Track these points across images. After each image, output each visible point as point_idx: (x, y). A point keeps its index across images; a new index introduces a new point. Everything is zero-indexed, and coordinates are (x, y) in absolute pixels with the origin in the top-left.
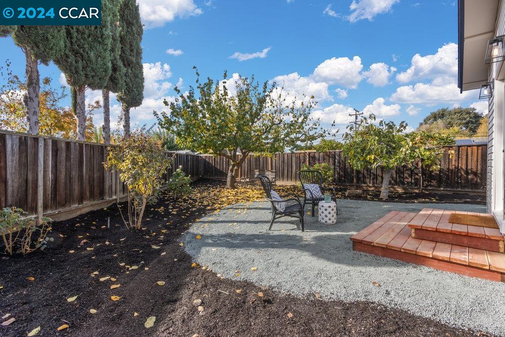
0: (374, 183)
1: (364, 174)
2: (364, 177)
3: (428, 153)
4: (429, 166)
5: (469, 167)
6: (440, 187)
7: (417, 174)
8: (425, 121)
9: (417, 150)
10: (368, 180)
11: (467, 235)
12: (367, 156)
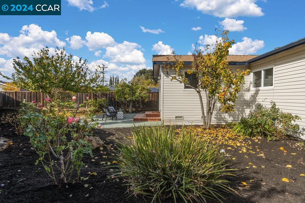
0: (124, 107)
1: (120, 103)
2: (120, 105)
3: (144, 95)
4: (144, 100)
5: (155, 100)
6: (147, 107)
7: (140, 103)
8: (136, 74)
9: (141, 94)
10: (122, 106)
11: (155, 115)
12: (125, 95)
